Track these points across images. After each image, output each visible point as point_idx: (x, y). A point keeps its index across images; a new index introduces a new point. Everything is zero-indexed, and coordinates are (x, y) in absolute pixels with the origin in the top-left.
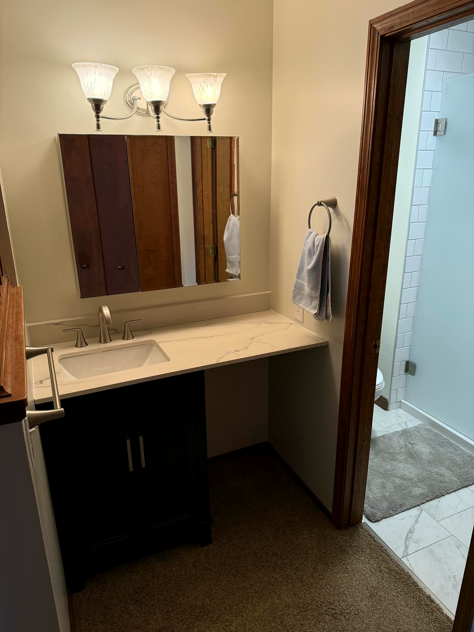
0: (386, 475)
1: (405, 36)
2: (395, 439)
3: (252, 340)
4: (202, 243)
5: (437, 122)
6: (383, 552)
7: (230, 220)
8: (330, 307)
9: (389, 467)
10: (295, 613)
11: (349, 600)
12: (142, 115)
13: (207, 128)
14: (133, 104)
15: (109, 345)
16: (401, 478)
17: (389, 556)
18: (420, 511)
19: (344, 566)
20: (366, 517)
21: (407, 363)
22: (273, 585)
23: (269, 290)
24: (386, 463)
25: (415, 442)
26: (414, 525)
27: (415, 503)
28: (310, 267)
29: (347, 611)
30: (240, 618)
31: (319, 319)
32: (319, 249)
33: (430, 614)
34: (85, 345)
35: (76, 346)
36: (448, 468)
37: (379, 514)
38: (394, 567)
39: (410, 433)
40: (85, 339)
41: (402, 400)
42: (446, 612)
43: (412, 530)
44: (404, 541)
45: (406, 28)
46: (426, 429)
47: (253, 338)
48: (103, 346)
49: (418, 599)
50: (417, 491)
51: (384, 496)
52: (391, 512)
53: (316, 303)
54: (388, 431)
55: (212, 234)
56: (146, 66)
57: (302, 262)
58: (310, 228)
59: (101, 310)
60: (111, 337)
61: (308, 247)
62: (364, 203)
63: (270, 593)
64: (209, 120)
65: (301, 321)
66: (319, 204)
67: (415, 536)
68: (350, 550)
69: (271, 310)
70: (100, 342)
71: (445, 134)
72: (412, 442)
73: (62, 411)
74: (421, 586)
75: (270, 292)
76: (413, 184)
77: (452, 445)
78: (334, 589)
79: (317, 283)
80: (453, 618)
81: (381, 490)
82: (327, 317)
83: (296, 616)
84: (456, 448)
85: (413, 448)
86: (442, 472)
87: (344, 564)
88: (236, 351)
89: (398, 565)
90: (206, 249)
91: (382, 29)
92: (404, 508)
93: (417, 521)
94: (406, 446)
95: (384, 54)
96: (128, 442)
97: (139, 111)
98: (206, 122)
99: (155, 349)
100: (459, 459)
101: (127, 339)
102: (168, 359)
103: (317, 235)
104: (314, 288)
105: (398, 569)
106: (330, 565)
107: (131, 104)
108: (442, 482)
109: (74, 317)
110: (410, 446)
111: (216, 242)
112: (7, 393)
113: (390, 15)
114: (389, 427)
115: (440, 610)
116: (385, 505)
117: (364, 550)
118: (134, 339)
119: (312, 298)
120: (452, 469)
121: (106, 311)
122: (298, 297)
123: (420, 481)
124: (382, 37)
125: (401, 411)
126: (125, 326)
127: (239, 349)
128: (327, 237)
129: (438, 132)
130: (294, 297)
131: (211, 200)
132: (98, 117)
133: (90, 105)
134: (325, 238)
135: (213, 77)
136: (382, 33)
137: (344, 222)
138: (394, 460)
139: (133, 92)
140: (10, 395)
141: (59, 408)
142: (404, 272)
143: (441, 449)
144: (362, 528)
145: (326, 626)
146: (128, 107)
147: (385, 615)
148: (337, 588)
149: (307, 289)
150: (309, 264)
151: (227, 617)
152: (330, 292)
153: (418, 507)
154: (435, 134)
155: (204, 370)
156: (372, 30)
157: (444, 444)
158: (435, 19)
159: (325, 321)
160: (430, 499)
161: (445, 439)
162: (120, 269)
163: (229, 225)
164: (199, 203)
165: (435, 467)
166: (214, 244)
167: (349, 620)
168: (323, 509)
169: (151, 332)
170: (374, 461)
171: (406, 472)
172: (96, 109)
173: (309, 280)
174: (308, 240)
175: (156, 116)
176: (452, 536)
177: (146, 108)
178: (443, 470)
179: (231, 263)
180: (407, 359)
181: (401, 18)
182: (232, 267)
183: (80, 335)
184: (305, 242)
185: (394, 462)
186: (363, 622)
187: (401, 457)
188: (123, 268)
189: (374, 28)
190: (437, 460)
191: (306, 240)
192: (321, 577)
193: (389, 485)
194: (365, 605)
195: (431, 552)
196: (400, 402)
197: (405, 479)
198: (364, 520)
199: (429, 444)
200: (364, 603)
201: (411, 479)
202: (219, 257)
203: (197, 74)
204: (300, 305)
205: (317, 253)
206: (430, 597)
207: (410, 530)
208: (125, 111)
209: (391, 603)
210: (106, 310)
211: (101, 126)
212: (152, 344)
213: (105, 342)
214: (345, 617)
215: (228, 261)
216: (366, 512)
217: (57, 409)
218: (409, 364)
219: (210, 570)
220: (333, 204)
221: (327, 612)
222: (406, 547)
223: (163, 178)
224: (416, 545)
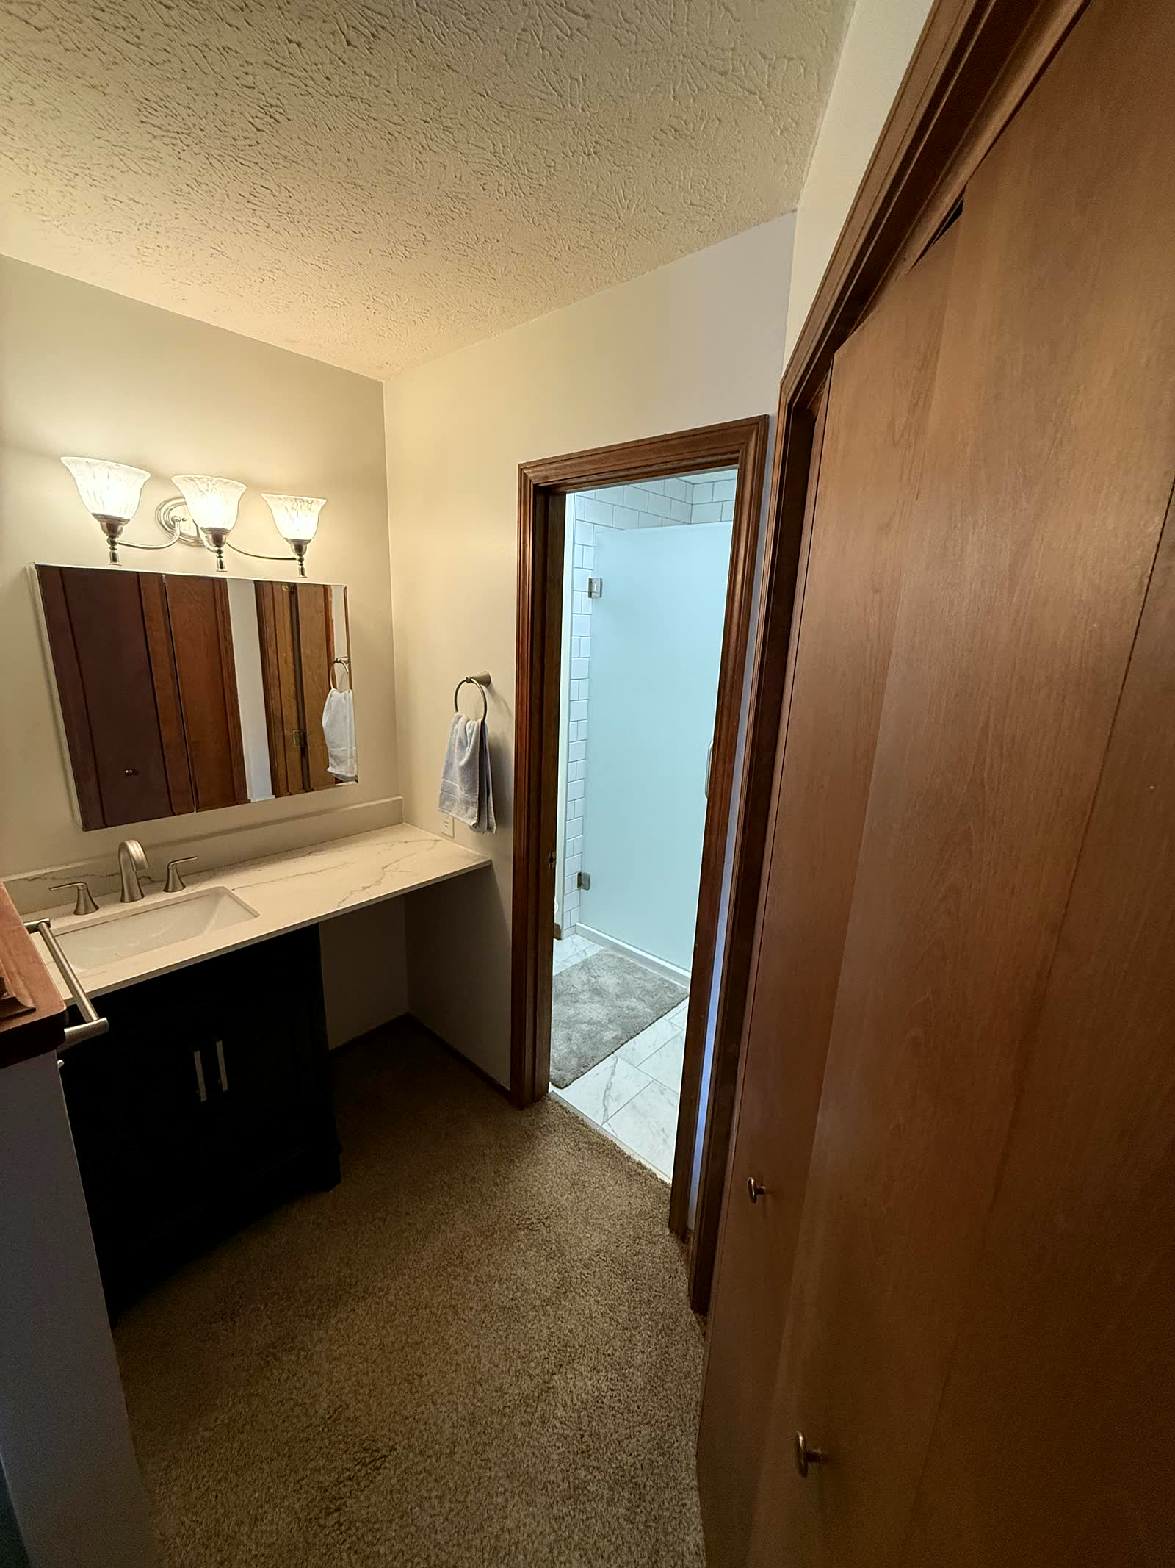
0: (570, 1023)
1: (562, 489)
2: (575, 974)
3: (385, 870)
4: (281, 728)
5: (590, 581)
6: (580, 1124)
7: (331, 696)
8: (493, 814)
9: (572, 1012)
10: (478, 1243)
11: (547, 1199)
12: (188, 544)
13: (298, 572)
14: (172, 527)
15: (139, 904)
16: (589, 1023)
17: (587, 1126)
18: (615, 1059)
19: (534, 1157)
20: (553, 1084)
21: (580, 875)
22: (442, 1214)
23: (399, 795)
24: (568, 1008)
25: (599, 974)
26: (611, 1078)
27: (608, 1051)
28: (463, 762)
29: (546, 1216)
30: (400, 1279)
31: (479, 832)
32: (473, 739)
33: (643, 1184)
34: (95, 909)
35: (76, 913)
36: (638, 999)
37: (569, 1076)
38: (594, 1140)
39: (591, 963)
40: (94, 899)
41: (578, 924)
42: (659, 1176)
43: (609, 1085)
44: (602, 1102)
45: (563, 481)
46: (609, 955)
47: (386, 866)
48: (129, 906)
49: (627, 1170)
50: (609, 1035)
51: (572, 1051)
52: (582, 1069)
53: (474, 810)
54: (564, 966)
55: (295, 714)
56: (199, 476)
57: (450, 754)
58: (457, 710)
59: (123, 847)
60: (142, 890)
61: (457, 737)
62: (526, 682)
63: (440, 1226)
64: (301, 560)
65: (452, 835)
66: (469, 681)
67: (613, 1093)
68: (539, 1133)
69: (405, 823)
70: (122, 901)
71: (601, 596)
72: (596, 975)
73: (104, 1022)
74: (629, 1153)
75: (401, 797)
76: (571, 655)
77: (640, 969)
78: (526, 1191)
79: (474, 782)
80: (669, 1181)
81: (566, 1044)
82: (489, 828)
83: (479, 1246)
84: (644, 973)
85: (597, 982)
86: (633, 1004)
87: (534, 1154)
88: (364, 888)
89: (599, 1134)
90: (286, 737)
91: (535, 477)
92: (597, 1060)
93: (613, 1074)
94: (589, 980)
95: (538, 506)
96: (197, 1055)
97: (183, 539)
98: (297, 562)
99: (225, 901)
100: (649, 986)
101: (173, 891)
102: (255, 915)
103: (469, 720)
104: (470, 790)
105: (599, 1140)
106: (517, 1161)
107: (169, 527)
108: (635, 1017)
109: (67, 864)
110: (593, 980)
111: (302, 728)
112: (27, 1007)
113: (544, 463)
114: (566, 961)
115: (653, 1176)
116: (574, 1062)
117: (557, 1128)
118: (187, 888)
119: (467, 803)
120: (644, 999)
121: (135, 849)
122: (447, 803)
123: (611, 1022)
124: (535, 486)
125: (578, 938)
126: (168, 870)
127: (368, 886)
128: (483, 723)
129: (593, 594)
130: (442, 803)
131: (291, 666)
132: (113, 543)
133: (99, 523)
134: (480, 725)
135: (306, 504)
136: (535, 482)
137: (502, 703)
138: (577, 1001)
139: (171, 510)
140: (33, 1010)
141: (95, 1020)
142: (568, 762)
143: (629, 977)
144: (550, 1100)
145: (522, 1246)
146: (164, 531)
147: (593, 1204)
148: (529, 1189)
149: (460, 791)
150: (461, 759)
151: (379, 1285)
152: (491, 794)
153: (612, 1055)
154: (590, 595)
155: (316, 925)
156: (523, 478)
157: (631, 970)
158: (596, 477)
159: (488, 833)
160: (624, 1041)
161: (632, 963)
162: (127, 774)
163: (330, 704)
164: (273, 670)
165: (626, 1001)
166: (299, 728)
167: (549, 1226)
168: (499, 1089)
169: (215, 874)
170: (558, 1010)
171: (594, 1015)
172: (109, 530)
173: (463, 781)
174: (456, 727)
175: (217, 549)
176: (655, 1081)
177: (195, 535)
178: (634, 1003)
179: (335, 758)
180: (579, 871)
181: (556, 468)
182: (338, 764)
183: (84, 893)
184: (453, 730)
185: (577, 1005)
186: (567, 1222)
187: (585, 996)
188: (135, 773)
189: (525, 474)
190: (626, 992)
191: (454, 726)
192: (507, 1180)
193: (576, 1035)
194: (567, 1199)
195: (634, 1107)
196: (575, 926)
197: (594, 1023)
198: (551, 1088)
199: (615, 973)
200: (565, 1198)
201: (600, 1022)
202: (309, 749)
203: (281, 497)
204: (451, 814)
205: (472, 743)
206: (641, 1164)
207: (607, 1086)
208: (158, 537)
209: (597, 1186)
210: (134, 847)
211: (119, 557)
212: (217, 894)
213: (132, 900)
214: (544, 1224)
215: (332, 756)
216: (552, 1077)
217: (92, 1020)
218: (583, 876)
219: (345, 1222)
220: (485, 681)
221: (520, 1226)
222: (606, 1110)
223: (207, 632)
224: (616, 1103)
